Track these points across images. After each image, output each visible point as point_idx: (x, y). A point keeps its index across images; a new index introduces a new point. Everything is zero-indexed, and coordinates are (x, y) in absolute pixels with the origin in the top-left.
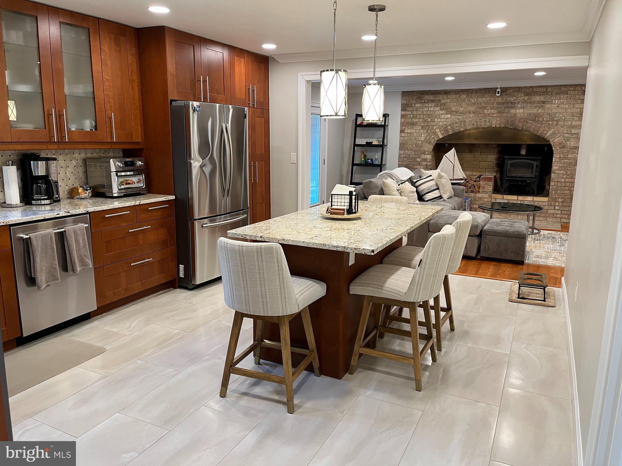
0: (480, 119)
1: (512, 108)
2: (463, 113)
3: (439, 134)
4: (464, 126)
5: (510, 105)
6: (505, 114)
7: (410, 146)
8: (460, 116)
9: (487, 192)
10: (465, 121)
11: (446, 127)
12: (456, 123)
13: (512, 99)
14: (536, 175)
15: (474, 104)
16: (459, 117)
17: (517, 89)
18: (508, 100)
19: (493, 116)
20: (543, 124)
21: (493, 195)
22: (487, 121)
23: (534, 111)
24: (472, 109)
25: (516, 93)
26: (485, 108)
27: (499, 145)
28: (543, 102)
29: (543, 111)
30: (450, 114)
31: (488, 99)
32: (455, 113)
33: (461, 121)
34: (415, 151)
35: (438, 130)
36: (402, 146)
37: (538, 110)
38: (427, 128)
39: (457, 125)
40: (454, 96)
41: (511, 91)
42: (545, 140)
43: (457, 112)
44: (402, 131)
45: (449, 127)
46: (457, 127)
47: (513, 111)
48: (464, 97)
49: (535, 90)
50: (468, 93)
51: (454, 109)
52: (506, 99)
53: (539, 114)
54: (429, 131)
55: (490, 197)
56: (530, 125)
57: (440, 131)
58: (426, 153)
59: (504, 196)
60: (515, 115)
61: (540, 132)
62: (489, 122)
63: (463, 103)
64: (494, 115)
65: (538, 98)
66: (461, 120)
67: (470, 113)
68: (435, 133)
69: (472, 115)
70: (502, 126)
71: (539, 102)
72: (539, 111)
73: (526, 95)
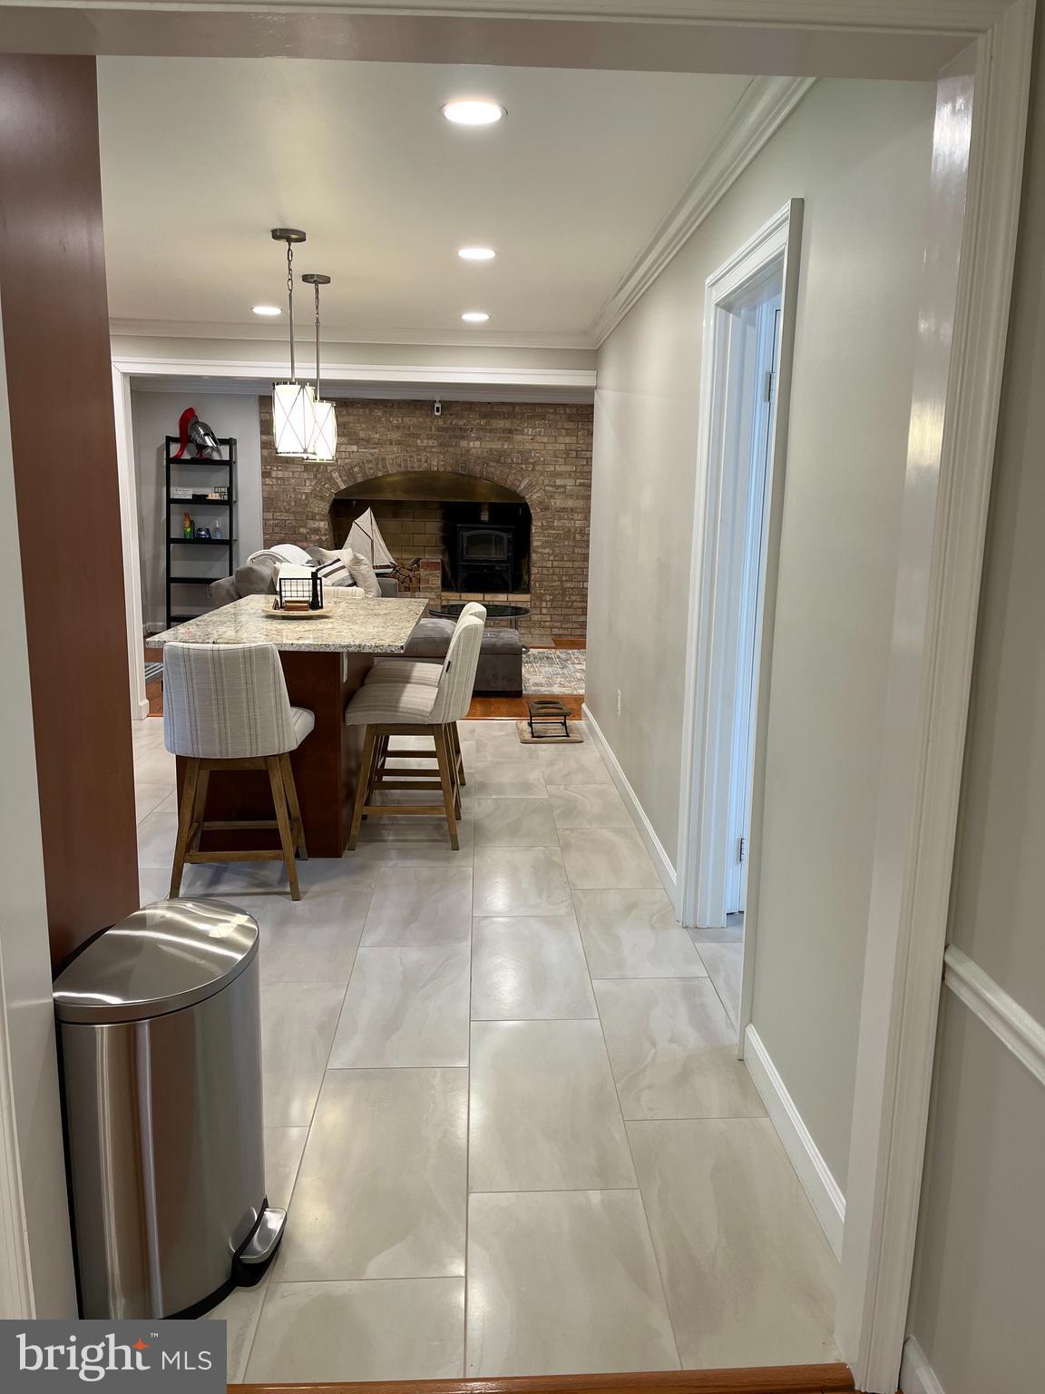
0: (411, 457)
1: (463, 438)
2: (379, 444)
3: (339, 481)
4: (383, 467)
5: (458, 433)
6: (451, 450)
7: (285, 504)
8: (375, 448)
9: (432, 589)
10: (383, 459)
11: (352, 468)
12: (369, 462)
13: (461, 423)
14: (508, 557)
15: (398, 427)
16: (372, 451)
17: (468, 406)
18: (454, 423)
19: (431, 451)
20: (511, 468)
21: (443, 594)
22: (423, 460)
23: (496, 445)
24: (395, 436)
25: (466, 413)
26: (417, 436)
27: (443, 504)
28: (510, 431)
29: (511, 447)
30: (357, 444)
31: (421, 419)
32: (365, 443)
33: (377, 459)
34: (294, 513)
35: (335, 475)
36: (269, 503)
37: (503, 445)
38: (315, 469)
39: (370, 465)
40: (361, 411)
41: (458, 408)
42: (514, 494)
43: (368, 441)
44: (265, 474)
45: (356, 469)
46: (371, 468)
47: (463, 443)
48: (379, 414)
49: (495, 409)
50: (386, 406)
51: (362, 435)
52: (451, 422)
53: (505, 451)
54: (319, 476)
55: (439, 597)
56: (493, 470)
57: (341, 477)
58: (317, 517)
59: (462, 594)
60: (468, 451)
61: (509, 482)
62: (426, 462)
63: (379, 426)
64: (434, 450)
65: (501, 424)
66: (376, 455)
67: (391, 444)
68: (330, 479)
69: (395, 449)
70: (449, 469)
71: (504, 430)
72: (506, 447)
73: (484, 416)
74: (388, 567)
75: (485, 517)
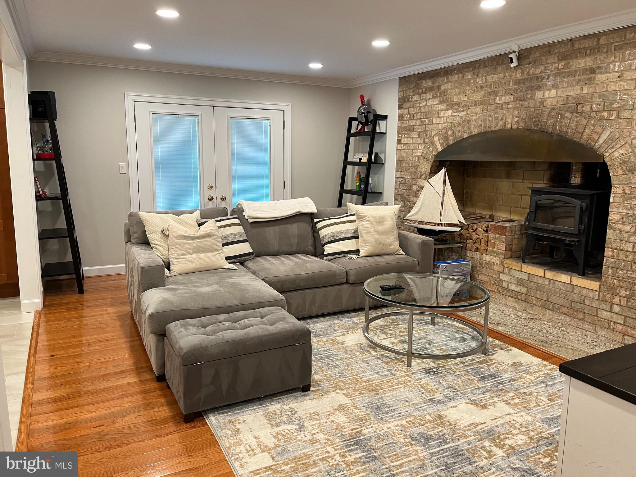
0: (490, 116)
1: (538, 88)
2: (467, 106)
3: (438, 144)
4: (468, 129)
5: (535, 83)
6: (526, 103)
7: (407, 165)
8: (463, 111)
9: (498, 254)
10: (469, 121)
11: (447, 132)
12: (459, 124)
13: (538, 71)
14: (579, 230)
15: (482, 87)
16: (461, 114)
17: (547, 49)
18: (531, 72)
19: (507, 108)
20: (590, 118)
21: (506, 261)
22: (500, 118)
23: (574, 92)
24: (479, 96)
25: (544, 58)
26: (495, 93)
28: (592, 71)
29: (591, 90)
30: (451, 109)
31: (501, 75)
32: (457, 107)
33: (464, 121)
34: (411, 173)
35: (436, 139)
36: (399, 162)
37: (582, 89)
38: (424, 135)
39: (459, 128)
40: (457, 76)
41: (537, 54)
42: (591, 151)
43: (459, 104)
44: (399, 141)
45: (450, 133)
46: (459, 131)
47: (539, 95)
48: (469, 77)
49: (577, 46)
50: (475, 68)
51: (456, 99)
52: (528, 72)
53: (584, 97)
54: (426, 140)
55: (502, 263)
56: (567, 122)
57: (439, 140)
58: (423, 177)
59: (524, 265)
60: (543, 102)
61: (585, 137)
62: (502, 119)
63: (467, 88)
64: (510, 106)
65: (582, 63)
66: (464, 117)
67: (476, 105)
68: (433, 143)
69: (478, 109)
70: (522, 125)
71: (585, 71)
72: (585, 91)
73: (564, 57)
74: (455, 225)
75: (576, 180)
